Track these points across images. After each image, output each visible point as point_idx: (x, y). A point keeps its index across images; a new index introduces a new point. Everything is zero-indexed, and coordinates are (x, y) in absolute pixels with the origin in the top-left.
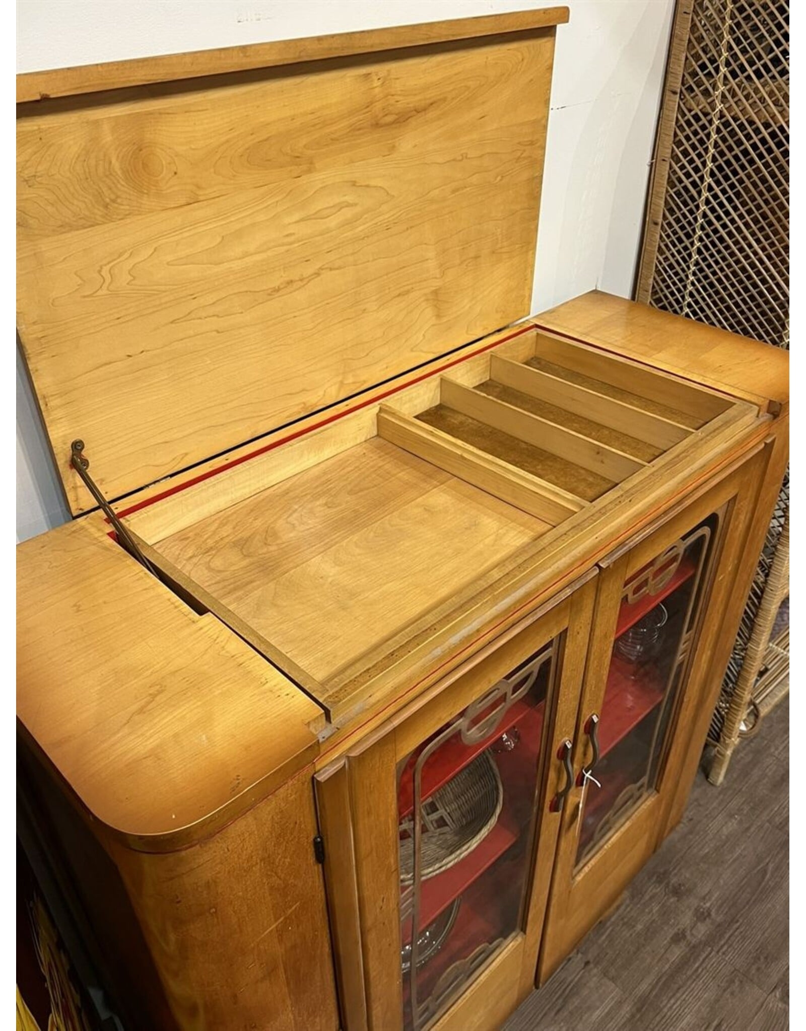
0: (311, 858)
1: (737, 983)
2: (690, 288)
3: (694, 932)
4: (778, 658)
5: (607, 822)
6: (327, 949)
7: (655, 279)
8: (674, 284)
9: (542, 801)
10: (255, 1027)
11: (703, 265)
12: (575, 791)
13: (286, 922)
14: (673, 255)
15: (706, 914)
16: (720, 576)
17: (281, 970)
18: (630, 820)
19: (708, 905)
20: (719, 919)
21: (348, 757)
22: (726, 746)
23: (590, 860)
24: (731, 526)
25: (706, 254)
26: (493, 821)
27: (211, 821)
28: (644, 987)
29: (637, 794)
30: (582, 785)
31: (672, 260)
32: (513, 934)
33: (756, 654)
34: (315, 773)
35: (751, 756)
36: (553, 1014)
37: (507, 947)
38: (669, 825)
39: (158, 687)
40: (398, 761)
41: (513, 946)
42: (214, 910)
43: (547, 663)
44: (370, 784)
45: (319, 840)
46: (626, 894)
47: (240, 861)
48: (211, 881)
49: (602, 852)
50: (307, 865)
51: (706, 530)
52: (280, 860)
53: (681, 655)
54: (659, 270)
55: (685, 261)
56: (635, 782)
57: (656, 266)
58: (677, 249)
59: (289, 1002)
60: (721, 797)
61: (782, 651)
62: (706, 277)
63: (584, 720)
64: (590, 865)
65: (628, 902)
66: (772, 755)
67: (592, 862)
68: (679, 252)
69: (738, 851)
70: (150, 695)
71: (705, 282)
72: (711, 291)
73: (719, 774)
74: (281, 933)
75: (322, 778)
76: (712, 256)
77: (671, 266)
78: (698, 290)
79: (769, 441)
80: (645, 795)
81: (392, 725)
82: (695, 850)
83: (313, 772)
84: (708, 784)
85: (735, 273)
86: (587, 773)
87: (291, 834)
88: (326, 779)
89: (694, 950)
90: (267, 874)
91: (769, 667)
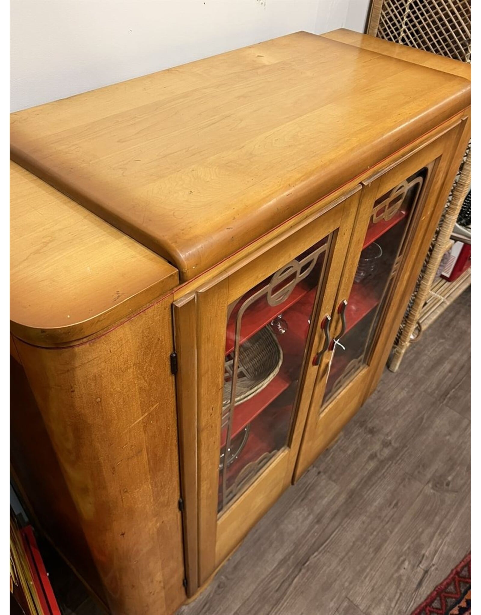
0: (168, 371)
1: (407, 480)
2: (403, 34)
3: (382, 453)
4: (431, 298)
5: (339, 382)
6: (175, 441)
7: (378, 29)
8: (392, 32)
9: (308, 357)
10: (126, 491)
11: (413, 16)
12: (328, 353)
13: (149, 417)
14: (392, 11)
15: (388, 443)
16: (423, 217)
17: (145, 452)
18: (352, 382)
19: (390, 438)
20: (397, 445)
21: (197, 292)
22: (402, 347)
23: (329, 405)
24: (435, 180)
25: (416, 9)
26: (277, 370)
27: (99, 321)
28: (353, 484)
29: (357, 366)
30: (332, 349)
31: (392, 15)
32: (283, 449)
33: (426, 288)
34: (173, 302)
35: (414, 355)
36: (300, 501)
37: (279, 456)
38: (371, 391)
39: (49, 238)
40: (229, 303)
41: (283, 455)
42: (99, 400)
43: (322, 255)
44: (211, 317)
45: (174, 355)
46: (342, 433)
47: (119, 362)
48: (97, 375)
49: (336, 401)
50: (165, 375)
51: (420, 180)
52: (147, 368)
53: (393, 272)
54: (382, 23)
55: (400, 14)
56: (357, 358)
57: (380, 20)
58: (395, 6)
59: (149, 477)
60: (397, 378)
61: (434, 294)
62: (414, 26)
63: (339, 302)
64: (328, 408)
65: (343, 438)
66: (426, 354)
67: (330, 406)
68: (397, 8)
69: (407, 408)
70: (44, 242)
71: (413, 30)
72: (417, 36)
73: (396, 365)
74: (145, 424)
75: (179, 305)
76: (419, 9)
77: (391, 19)
78: (408, 36)
79: (464, 119)
80: (361, 368)
81: (227, 274)
82: (382, 408)
83: (172, 301)
84: (389, 371)
85: (434, 22)
86: (336, 341)
87: (156, 347)
88: (182, 305)
89: (382, 463)
90: (138, 377)
91: (428, 302)
